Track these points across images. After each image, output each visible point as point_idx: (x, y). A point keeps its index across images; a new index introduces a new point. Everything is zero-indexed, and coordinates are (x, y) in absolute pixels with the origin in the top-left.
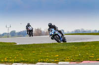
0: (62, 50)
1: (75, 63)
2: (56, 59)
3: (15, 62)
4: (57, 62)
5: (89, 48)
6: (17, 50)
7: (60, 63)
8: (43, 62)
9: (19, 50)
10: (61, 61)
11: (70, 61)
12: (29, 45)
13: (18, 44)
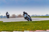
0: (26, 25)
1: (32, 31)
2: (23, 29)
3: (3, 31)
4: (23, 31)
5: (39, 24)
6: (3, 25)
7: (25, 31)
8: (16, 31)
9: (5, 25)
10: (25, 30)
11: (30, 30)
12: (9, 22)
13: (4, 22)
